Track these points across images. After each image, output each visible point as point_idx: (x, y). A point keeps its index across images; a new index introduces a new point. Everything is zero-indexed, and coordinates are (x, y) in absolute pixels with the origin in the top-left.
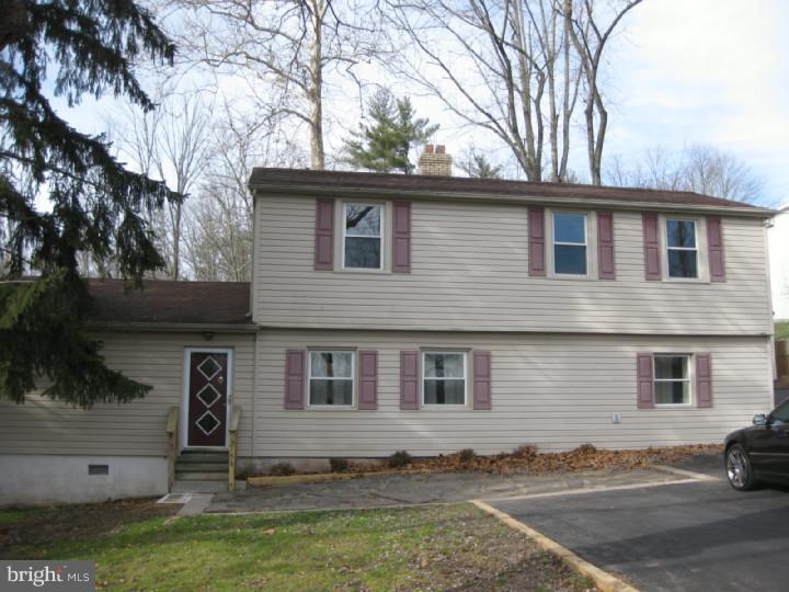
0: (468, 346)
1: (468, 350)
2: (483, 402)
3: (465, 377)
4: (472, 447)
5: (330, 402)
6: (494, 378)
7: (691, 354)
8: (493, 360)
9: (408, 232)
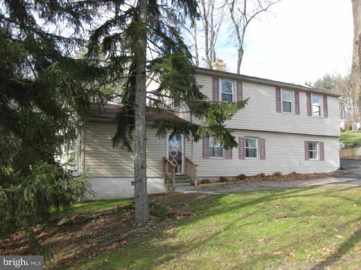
0: (258, 136)
1: (257, 138)
2: (263, 157)
3: (257, 148)
4: (264, 173)
5: (213, 156)
6: (266, 148)
7: (318, 142)
8: (266, 141)
9: (242, 93)
